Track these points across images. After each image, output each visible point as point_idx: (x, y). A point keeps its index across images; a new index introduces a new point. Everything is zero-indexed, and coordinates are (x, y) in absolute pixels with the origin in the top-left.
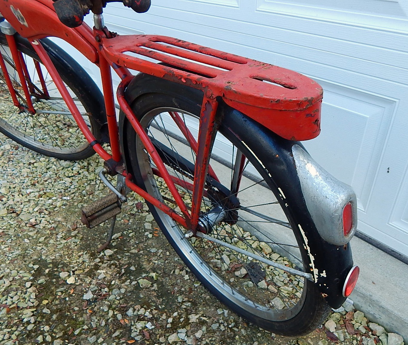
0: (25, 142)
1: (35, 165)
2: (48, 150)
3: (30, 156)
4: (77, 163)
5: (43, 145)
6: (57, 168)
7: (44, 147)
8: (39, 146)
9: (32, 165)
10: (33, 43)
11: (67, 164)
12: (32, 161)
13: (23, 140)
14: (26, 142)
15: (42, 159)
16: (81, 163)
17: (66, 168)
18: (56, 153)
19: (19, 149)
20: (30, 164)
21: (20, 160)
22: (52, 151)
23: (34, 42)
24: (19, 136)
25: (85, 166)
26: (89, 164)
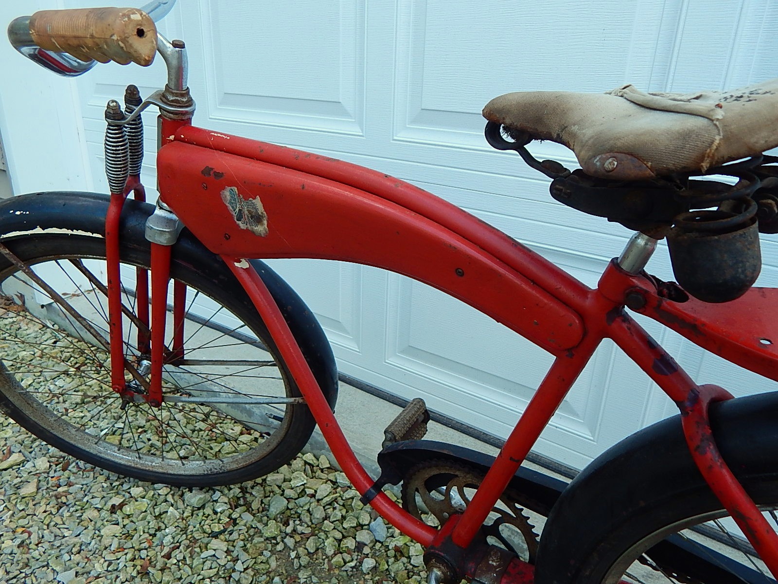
0: (96, 455)
1: (127, 509)
2: (151, 469)
3: (105, 485)
4: (218, 494)
5: (140, 458)
6: (180, 513)
7: (141, 462)
8: (129, 461)
9: (119, 512)
10: (237, 264)
11: (200, 499)
12: (117, 501)
13: (91, 451)
14: (99, 454)
15: (136, 491)
16: (226, 491)
17: (199, 509)
18: (171, 474)
19: (70, 468)
20: (113, 509)
21: (85, 500)
22: (161, 470)
23: (240, 262)
24: (84, 444)
25: (239, 498)
26: (244, 490)
